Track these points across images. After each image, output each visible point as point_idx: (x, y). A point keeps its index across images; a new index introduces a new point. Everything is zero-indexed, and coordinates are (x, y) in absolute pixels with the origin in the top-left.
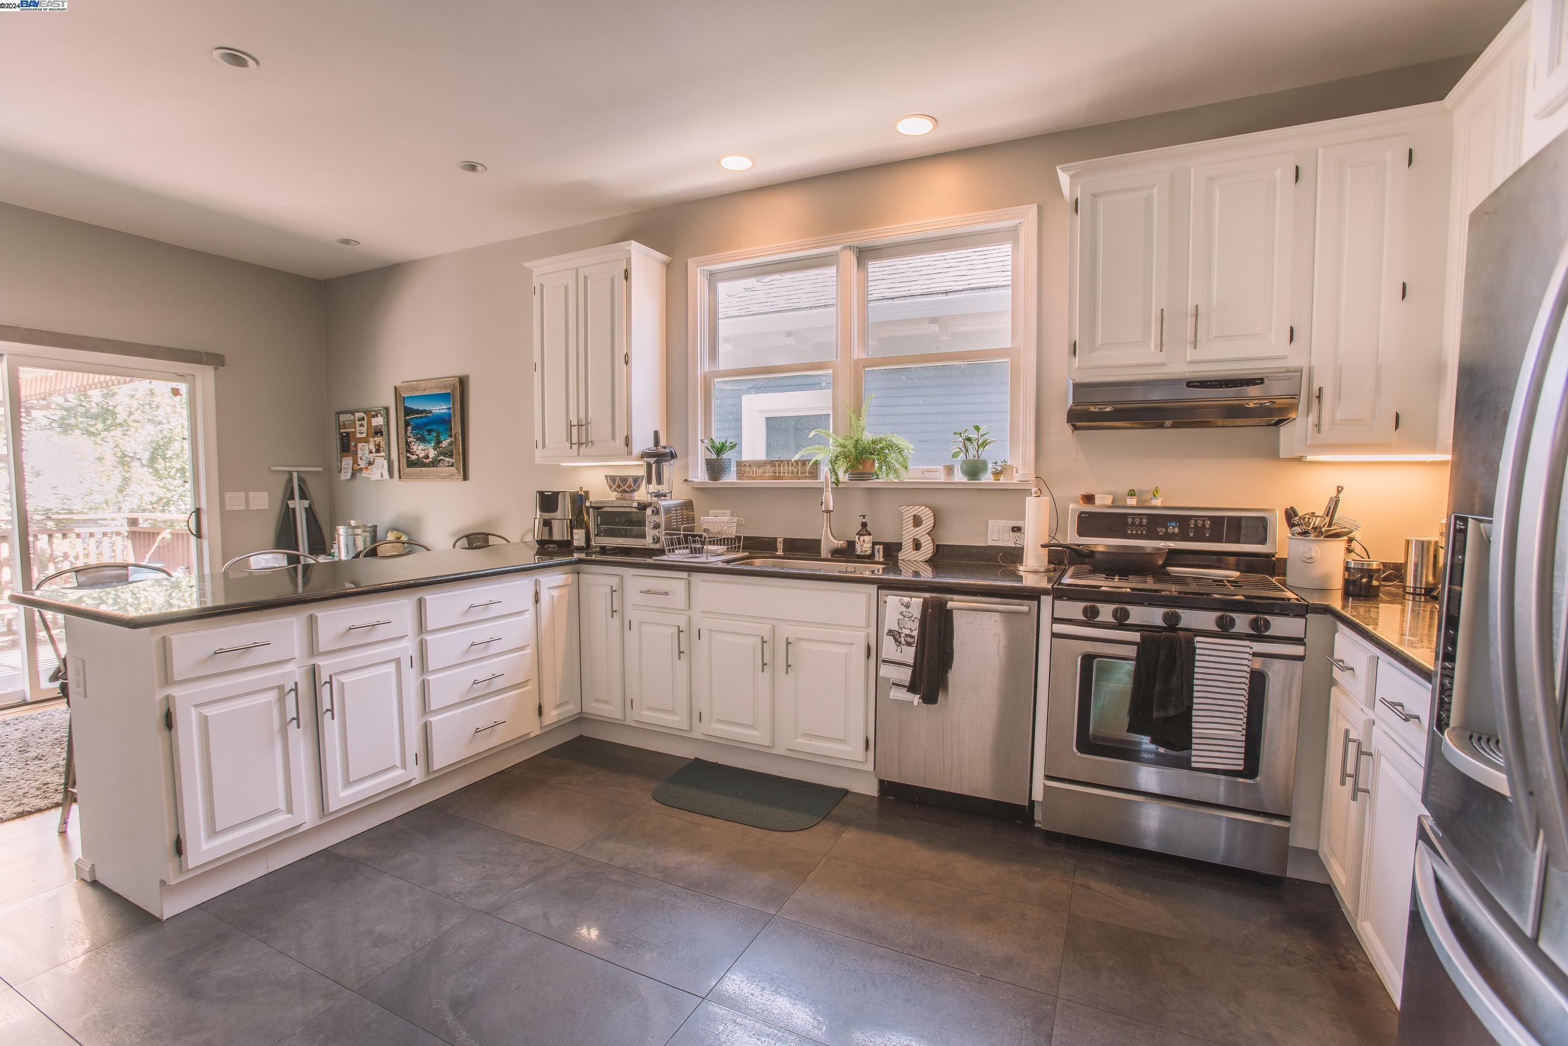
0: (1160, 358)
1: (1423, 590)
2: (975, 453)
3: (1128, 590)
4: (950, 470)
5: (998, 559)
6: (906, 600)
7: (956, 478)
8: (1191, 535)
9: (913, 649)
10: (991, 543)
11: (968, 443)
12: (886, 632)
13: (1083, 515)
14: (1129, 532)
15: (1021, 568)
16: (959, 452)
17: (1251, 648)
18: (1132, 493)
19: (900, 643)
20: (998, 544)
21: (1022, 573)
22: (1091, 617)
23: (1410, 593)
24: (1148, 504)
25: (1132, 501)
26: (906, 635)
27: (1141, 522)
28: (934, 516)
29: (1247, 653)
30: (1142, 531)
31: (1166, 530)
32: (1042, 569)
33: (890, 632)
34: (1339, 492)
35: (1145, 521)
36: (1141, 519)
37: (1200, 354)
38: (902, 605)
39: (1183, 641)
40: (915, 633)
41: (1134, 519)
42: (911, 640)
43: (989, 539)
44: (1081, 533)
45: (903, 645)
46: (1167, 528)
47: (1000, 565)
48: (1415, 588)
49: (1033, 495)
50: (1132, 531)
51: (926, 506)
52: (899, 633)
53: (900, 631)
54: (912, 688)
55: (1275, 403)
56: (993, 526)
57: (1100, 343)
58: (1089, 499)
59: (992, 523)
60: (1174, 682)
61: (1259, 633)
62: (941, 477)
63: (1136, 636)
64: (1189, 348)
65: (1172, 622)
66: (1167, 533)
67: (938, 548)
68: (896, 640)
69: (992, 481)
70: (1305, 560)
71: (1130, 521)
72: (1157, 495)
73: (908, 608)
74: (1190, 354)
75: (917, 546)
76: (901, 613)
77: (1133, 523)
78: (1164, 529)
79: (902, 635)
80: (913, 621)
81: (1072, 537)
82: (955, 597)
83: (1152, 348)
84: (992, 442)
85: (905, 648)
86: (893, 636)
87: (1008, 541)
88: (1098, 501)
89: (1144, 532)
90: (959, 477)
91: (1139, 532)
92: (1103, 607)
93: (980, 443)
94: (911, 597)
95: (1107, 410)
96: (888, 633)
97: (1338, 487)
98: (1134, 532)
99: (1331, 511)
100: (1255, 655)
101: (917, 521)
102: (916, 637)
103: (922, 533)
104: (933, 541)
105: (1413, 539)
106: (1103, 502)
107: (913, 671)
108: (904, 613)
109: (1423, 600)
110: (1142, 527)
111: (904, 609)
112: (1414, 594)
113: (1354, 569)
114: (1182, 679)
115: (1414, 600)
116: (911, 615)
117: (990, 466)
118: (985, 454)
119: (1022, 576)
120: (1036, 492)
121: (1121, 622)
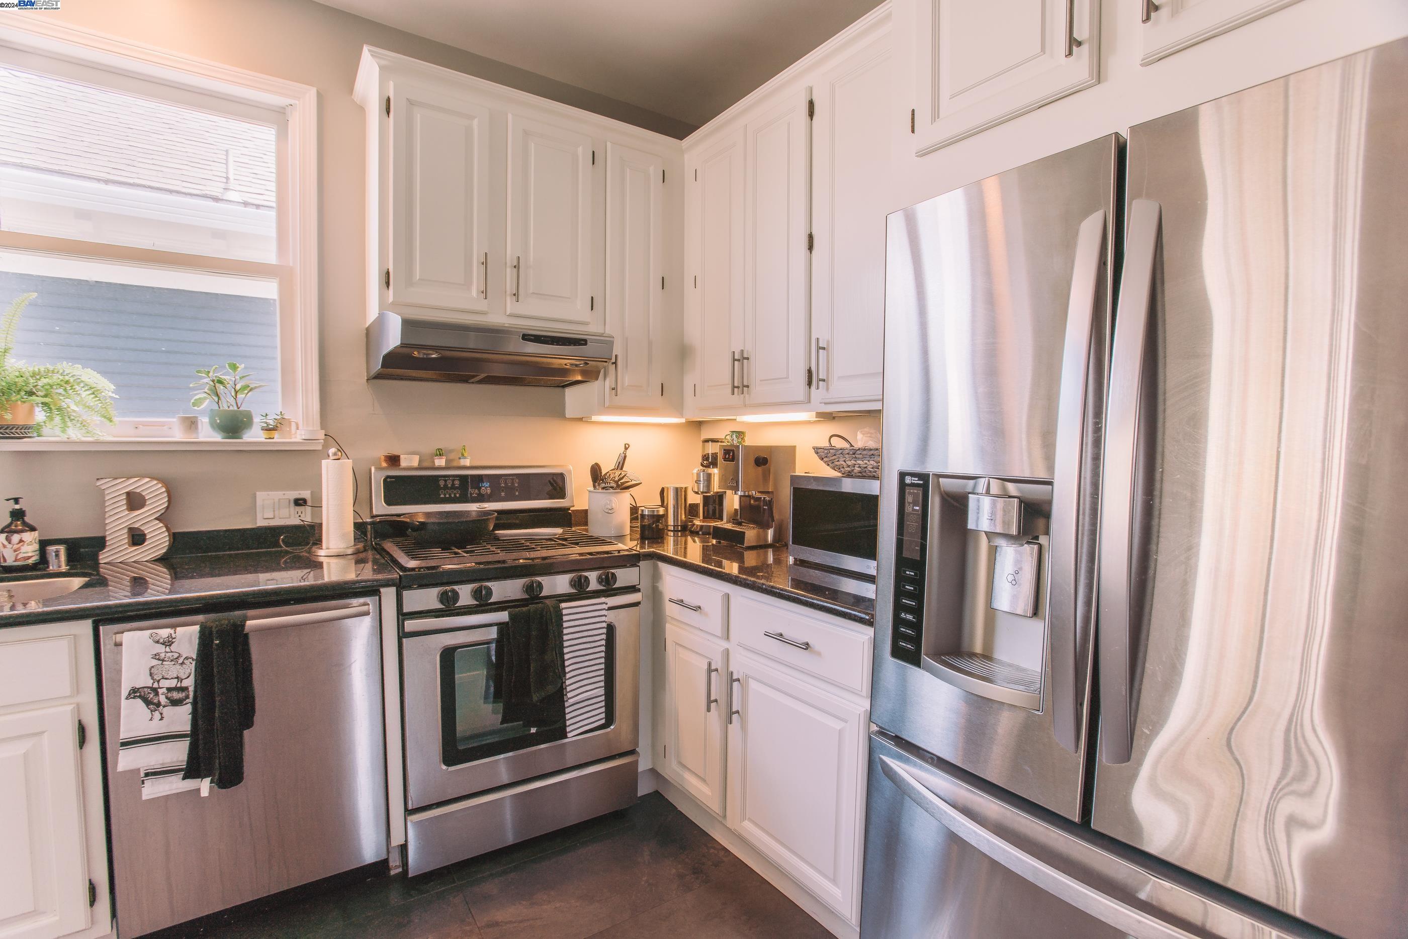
0: (482, 305)
1: (680, 527)
2: (232, 401)
3: (474, 564)
4: (191, 424)
5: (279, 543)
6: (164, 633)
7: (201, 435)
8: (503, 494)
9: (187, 709)
10: (261, 523)
11: (220, 388)
12: (124, 693)
13: (389, 480)
14: (442, 496)
15: (322, 553)
16: (205, 398)
17: (607, 604)
18: (440, 453)
19: (158, 705)
20: (273, 523)
21: (321, 559)
22: (449, 606)
23: (671, 531)
24: (455, 464)
25: (440, 462)
26: (169, 690)
27: (453, 484)
28: (168, 492)
29: (604, 609)
30: (455, 494)
31: (479, 491)
32: (350, 551)
33: (135, 693)
34: (626, 449)
35: (457, 483)
36: (453, 481)
37: (522, 308)
38: (158, 642)
39: (552, 609)
40: (189, 683)
41: (446, 481)
42: (181, 695)
43: (259, 516)
44: (389, 502)
45: (164, 707)
46: (479, 489)
47: (281, 551)
48: (674, 526)
49: (332, 457)
50: (445, 495)
51: (153, 478)
52: (155, 691)
53: (156, 685)
54: (192, 770)
55: (588, 364)
56: (263, 500)
57: (418, 278)
58: (393, 460)
59: (261, 496)
60: (548, 657)
61: (609, 589)
62: (177, 434)
63: (503, 616)
64: (509, 300)
65: (533, 591)
66: (480, 494)
67: (176, 538)
68: (148, 702)
69: (263, 440)
70: (607, 511)
71: (442, 483)
72: (465, 454)
73: (170, 645)
74: (511, 306)
75: (137, 538)
76: (156, 656)
77: (446, 487)
78: (477, 491)
79: (160, 691)
80: (183, 663)
81: (381, 508)
82: (251, 613)
83: (474, 293)
84: (256, 388)
85: (169, 711)
86: (140, 697)
87: (290, 517)
88: (404, 463)
89: (458, 495)
90: (207, 434)
91: (453, 496)
92: (461, 589)
93: (238, 387)
94: (174, 626)
95: (433, 356)
96: (129, 694)
97: (625, 445)
98: (447, 496)
99: (621, 465)
100: (610, 609)
101: (135, 501)
102: (191, 689)
103: (144, 518)
104: (168, 530)
105: (671, 485)
106: (409, 462)
107: (191, 744)
108: (162, 655)
109: (680, 535)
110: (455, 490)
111: (161, 649)
112: (674, 531)
113: (648, 515)
114: (555, 652)
115: (674, 536)
116: (176, 655)
117: (257, 420)
118: (248, 403)
119: (322, 563)
120: (335, 454)
121: (483, 604)
